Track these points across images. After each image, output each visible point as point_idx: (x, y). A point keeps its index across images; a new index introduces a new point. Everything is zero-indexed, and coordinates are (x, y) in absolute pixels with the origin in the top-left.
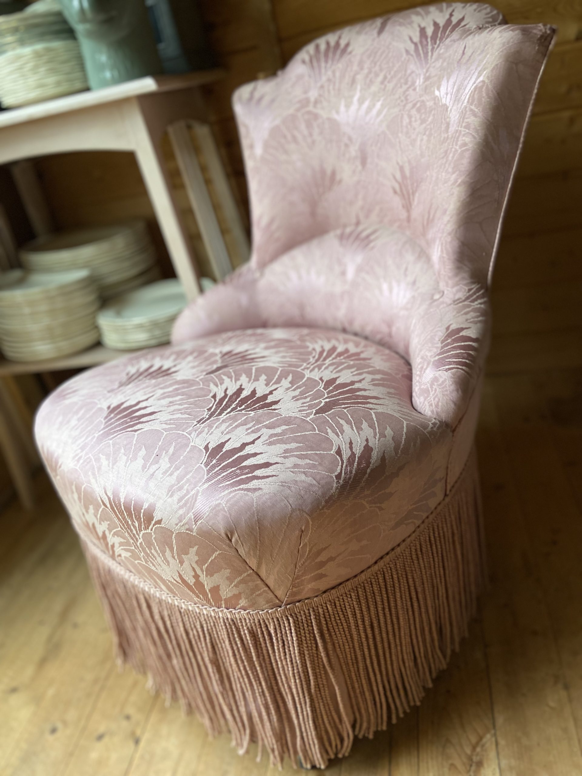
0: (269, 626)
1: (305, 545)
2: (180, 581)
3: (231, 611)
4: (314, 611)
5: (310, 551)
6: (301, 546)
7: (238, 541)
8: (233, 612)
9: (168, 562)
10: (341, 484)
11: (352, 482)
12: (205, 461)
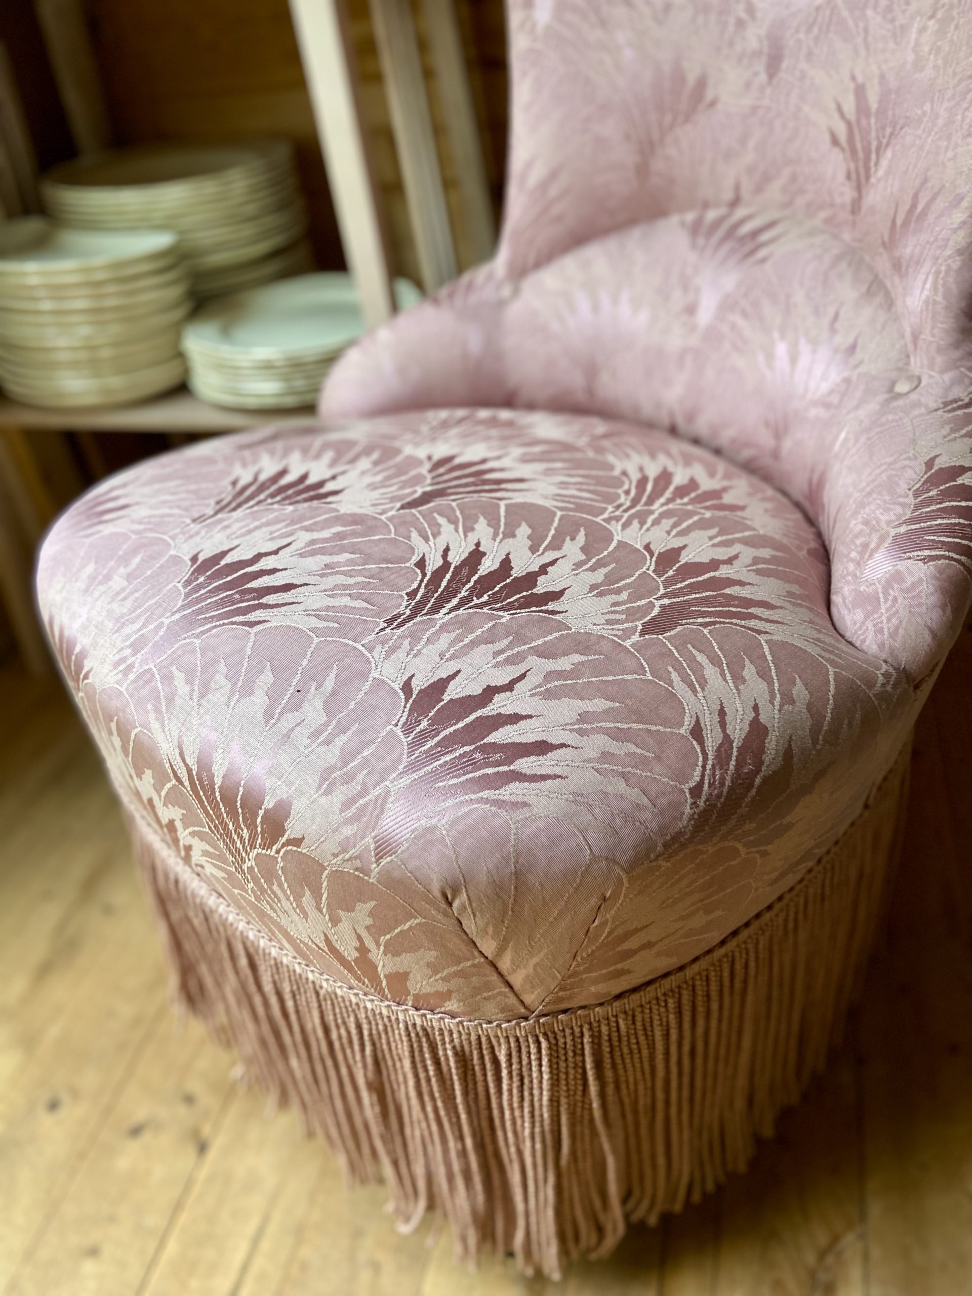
0: (496, 1048)
1: (604, 923)
2: (326, 949)
3: (424, 1015)
4: (591, 1029)
5: (610, 933)
6: (596, 923)
7: (465, 908)
8: (429, 1017)
9: (306, 915)
10: (701, 808)
11: (724, 804)
12: (403, 719)
